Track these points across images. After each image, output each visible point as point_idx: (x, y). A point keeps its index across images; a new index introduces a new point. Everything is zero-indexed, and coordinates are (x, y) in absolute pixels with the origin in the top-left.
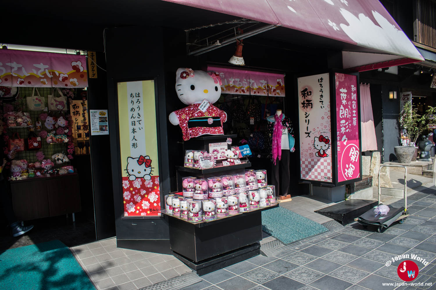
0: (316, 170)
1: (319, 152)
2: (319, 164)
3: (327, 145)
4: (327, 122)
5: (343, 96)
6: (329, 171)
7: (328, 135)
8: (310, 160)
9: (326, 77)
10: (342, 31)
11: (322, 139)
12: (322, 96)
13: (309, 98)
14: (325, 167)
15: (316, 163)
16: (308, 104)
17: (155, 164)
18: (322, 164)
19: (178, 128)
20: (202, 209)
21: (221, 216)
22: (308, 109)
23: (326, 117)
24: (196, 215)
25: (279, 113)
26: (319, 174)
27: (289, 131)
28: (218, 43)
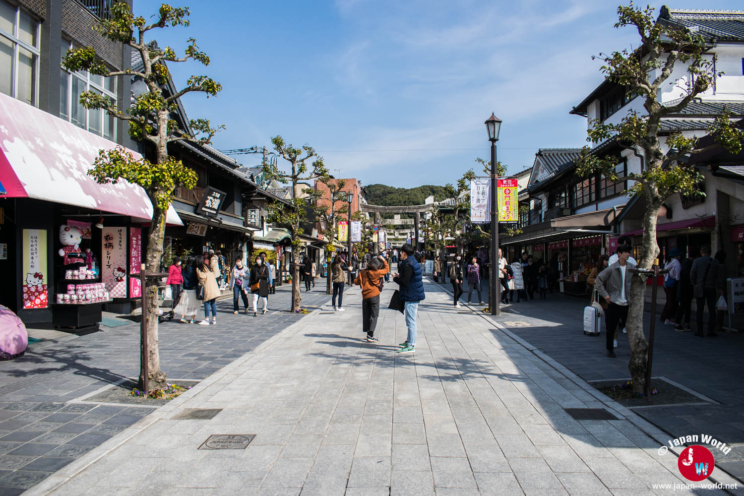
0: (115, 291)
1: (117, 279)
2: (117, 286)
3: (123, 274)
4: (124, 259)
5: (134, 242)
6: (124, 291)
7: (124, 267)
8: (110, 284)
9: (124, 229)
10: (146, 213)
11: (119, 269)
12: (120, 241)
13: (111, 241)
14: (122, 288)
15: (114, 286)
16: (110, 246)
17: (45, 277)
18: (119, 286)
19: (63, 258)
20: (86, 298)
21: (93, 302)
22: (110, 249)
23: (123, 255)
24: (83, 300)
25: (89, 251)
26: (117, 293)
27: (96, 263)
28: (89, 215)
